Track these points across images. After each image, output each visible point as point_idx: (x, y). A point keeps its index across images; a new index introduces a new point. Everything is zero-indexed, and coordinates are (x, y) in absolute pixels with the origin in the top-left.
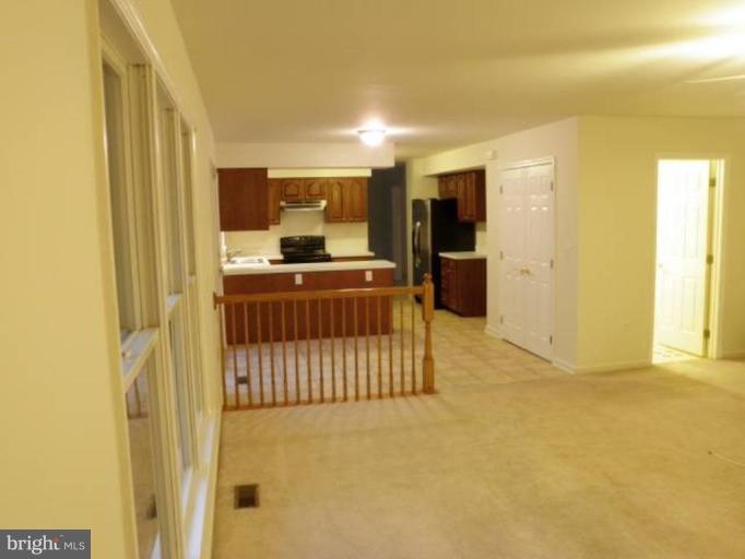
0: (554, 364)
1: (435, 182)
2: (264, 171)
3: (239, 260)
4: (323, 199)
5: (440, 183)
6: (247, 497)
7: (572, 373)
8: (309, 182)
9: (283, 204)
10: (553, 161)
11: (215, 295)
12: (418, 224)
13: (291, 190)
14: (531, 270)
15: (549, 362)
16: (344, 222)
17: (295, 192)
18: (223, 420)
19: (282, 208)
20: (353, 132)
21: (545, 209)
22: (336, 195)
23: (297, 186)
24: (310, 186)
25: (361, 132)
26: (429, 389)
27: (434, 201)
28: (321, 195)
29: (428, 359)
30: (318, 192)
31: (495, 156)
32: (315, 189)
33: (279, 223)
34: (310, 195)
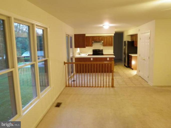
0: (148, 83)
1: (130, 37)
2: (84, 35)
3: (82, 54)
4: (102, 41)
5: (131, 37)
6: (58, 105)
7: (152, 85)
8: (99, 37)
9: (93, 42)
10: (150, 32)
11: (64, 62)
12: (125, 47)
13: (95, 39)
14: (145, 59)
15: (148, 82)
16: (107, 46)
17: (96, 39)
18: (64, 89)
19: (93, 43)
20: (101, 25)
21: (148, 44)
22: (106, 40)
23: (96, 38)
24: (99, 38)
25: (103, 25)
26: (113, 86)
27: (128, 42)
28: (102, 40)
29: (113, 79)
30: (101, 39)
31: (139, 30)
32: (100, 39)
33: (92, 46)
34: (99, 40)
